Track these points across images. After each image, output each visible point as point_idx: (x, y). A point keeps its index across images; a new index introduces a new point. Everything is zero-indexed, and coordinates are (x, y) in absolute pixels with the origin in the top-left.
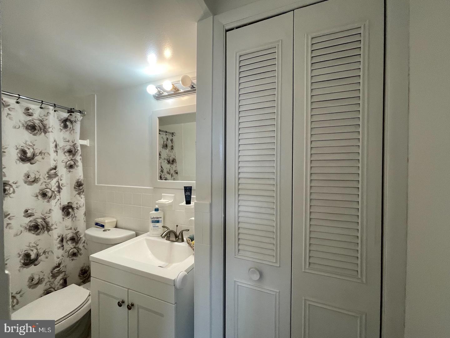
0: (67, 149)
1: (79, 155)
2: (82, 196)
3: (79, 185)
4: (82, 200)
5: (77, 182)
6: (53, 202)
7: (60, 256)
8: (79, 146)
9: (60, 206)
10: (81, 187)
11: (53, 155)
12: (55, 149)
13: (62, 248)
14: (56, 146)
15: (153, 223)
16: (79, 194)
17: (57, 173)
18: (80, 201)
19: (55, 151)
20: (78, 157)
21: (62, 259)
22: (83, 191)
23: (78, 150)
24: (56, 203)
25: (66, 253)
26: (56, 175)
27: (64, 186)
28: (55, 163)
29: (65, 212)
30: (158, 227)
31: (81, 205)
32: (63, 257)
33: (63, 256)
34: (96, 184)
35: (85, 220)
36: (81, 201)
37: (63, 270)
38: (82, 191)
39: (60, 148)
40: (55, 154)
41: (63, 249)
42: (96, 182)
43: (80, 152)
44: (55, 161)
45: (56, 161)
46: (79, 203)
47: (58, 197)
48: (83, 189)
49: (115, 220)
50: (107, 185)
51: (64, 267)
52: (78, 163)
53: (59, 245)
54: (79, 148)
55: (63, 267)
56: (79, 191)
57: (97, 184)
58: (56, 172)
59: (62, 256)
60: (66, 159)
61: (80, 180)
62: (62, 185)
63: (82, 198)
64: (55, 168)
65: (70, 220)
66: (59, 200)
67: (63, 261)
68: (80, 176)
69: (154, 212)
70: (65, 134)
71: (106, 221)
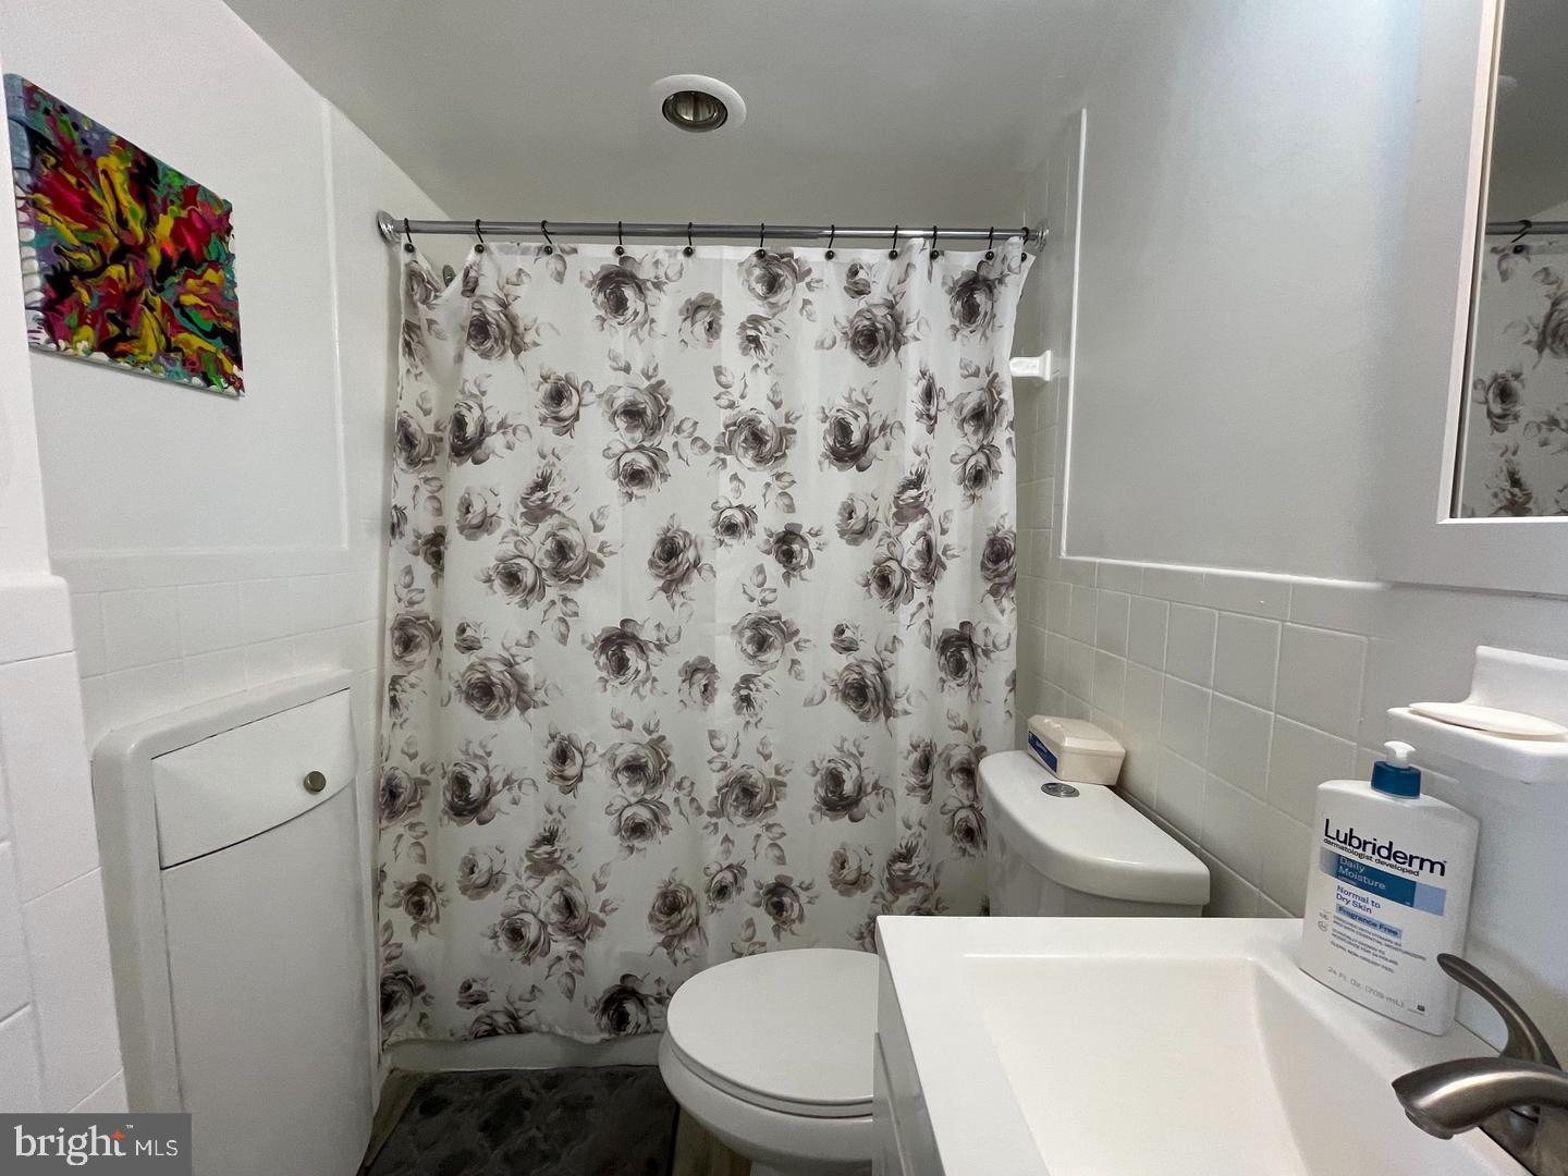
0: (972, 404)
1: (1005, 424)
2: (1006, 603)
3: (997, 553)
4: (1004, 619)
5: (992, 542)
6: (905, 610)
7: (914, 819)
8: (1009, 383)
9: (925, 630)
10: (1003, 566)
11: (915, 430)
12: (921, 407)
13: (922, 793)
14: (929, 395)
15: (1338, 875)
16: (994, 592)
17: (922, 499)
18: (997, 622)
19: (920, 416)
20: (1002, 436)
21: (920, 835)
22: (1012, 583)
23: (1002, 401)
24: (913, 615)
25: (946, 816)
26: (919, 509)
27: (954, 556)
28: (917, 463)
29: (951, 656)
30: (1394, 933)
31: (1001, 641)
32: (921, 829)
33: (925, 828)
34: (1063, 555)
35: (1011, 705)
36: (1001, 622)
37: (919, 879)
38: (1006, 579)
39: (950, 404)
40: (922, 427)
41: (927, 799)
42: (1064, 548)
43: (1008, 413)
44: (919, 454)
45: (924, 455)
46: (994, 629)
47: (920, 595)
48: (1011, 573)
49: (1116, 747)
50: (1098, 560)
51: (924, 869)
52: (999, 461)
53: (913, 780)
54: (1008, 395)
55: (920, 866)
56: (997, 580)
57: (1069, 552)
58: (919, 496)
59: (920, 824)
60: (966, 446)
61: (1000, 535)
62: (944, 553)
63: (1002, 611)
64: (917, 481)
65: (964, 692)
66: (921, 605)
67: (921, 844)
68: (1002, 517)
69: (1363, 789)
70: (969, 346)
71: (1068, 743)
